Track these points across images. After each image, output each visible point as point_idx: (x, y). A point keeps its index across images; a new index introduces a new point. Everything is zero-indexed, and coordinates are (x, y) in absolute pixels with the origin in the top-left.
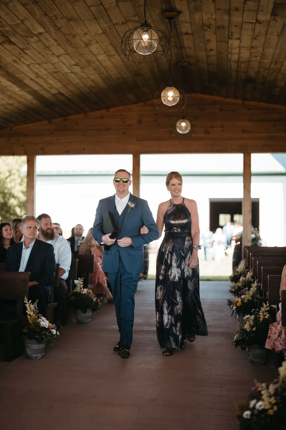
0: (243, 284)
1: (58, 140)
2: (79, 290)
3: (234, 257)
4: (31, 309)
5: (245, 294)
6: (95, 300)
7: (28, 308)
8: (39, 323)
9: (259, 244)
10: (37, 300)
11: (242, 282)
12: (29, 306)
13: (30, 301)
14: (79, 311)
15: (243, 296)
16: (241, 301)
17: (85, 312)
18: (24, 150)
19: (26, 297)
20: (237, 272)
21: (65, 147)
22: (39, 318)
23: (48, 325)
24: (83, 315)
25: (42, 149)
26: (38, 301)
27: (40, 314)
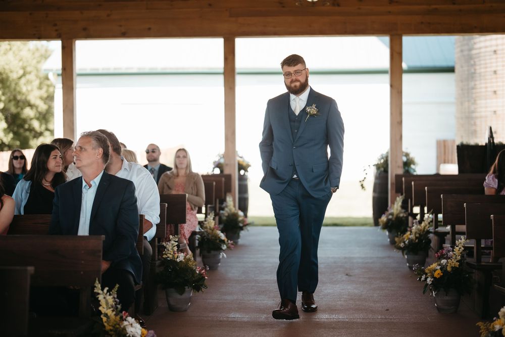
0: (417, 235)
1: (108, 16)
2: (171, 256)
3: (374, 191)
4: (107, 303)
5: (448, 258)
6: (198, 272)
7: (103, 302)
8: (124, 329)
9: (412, 171)
10: (117, 286)
11: (416, 233)
12: (104, 298)
13: (106, 289)
14: (173, 290)
15: (444, 261)
16: (441, 269)
17: (182, 292)
18: (57, 30)
19: (97, 282)
20: (392, 214)
21: (121, 26)
22: (122, 319)
23: (140, 332)
24: (179, 296)
25: (85, 29)
26: (118, 288)
27: (123, 312)
